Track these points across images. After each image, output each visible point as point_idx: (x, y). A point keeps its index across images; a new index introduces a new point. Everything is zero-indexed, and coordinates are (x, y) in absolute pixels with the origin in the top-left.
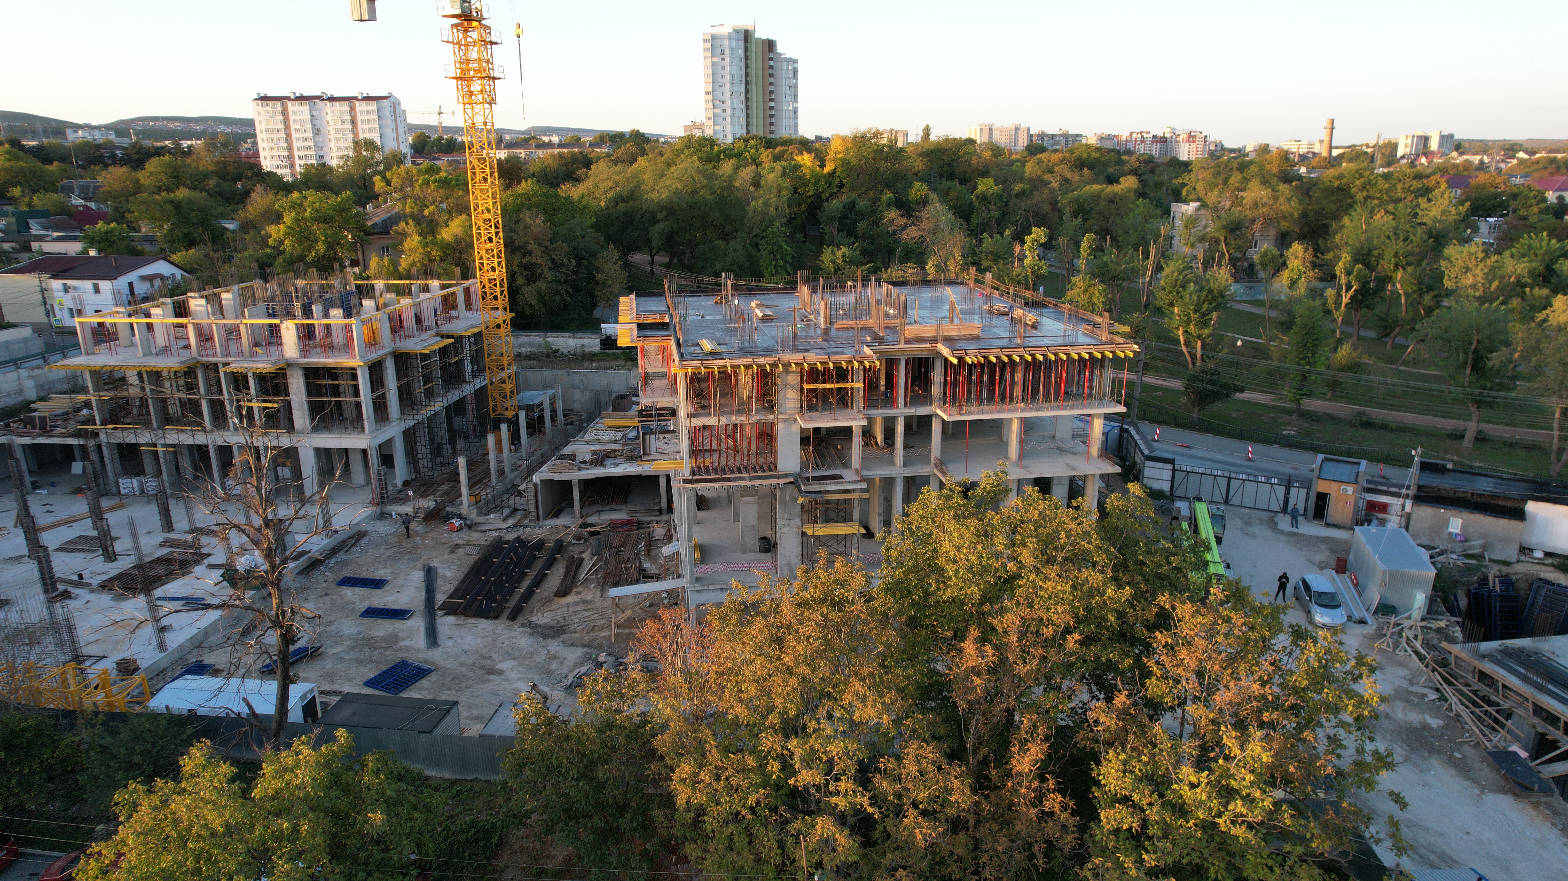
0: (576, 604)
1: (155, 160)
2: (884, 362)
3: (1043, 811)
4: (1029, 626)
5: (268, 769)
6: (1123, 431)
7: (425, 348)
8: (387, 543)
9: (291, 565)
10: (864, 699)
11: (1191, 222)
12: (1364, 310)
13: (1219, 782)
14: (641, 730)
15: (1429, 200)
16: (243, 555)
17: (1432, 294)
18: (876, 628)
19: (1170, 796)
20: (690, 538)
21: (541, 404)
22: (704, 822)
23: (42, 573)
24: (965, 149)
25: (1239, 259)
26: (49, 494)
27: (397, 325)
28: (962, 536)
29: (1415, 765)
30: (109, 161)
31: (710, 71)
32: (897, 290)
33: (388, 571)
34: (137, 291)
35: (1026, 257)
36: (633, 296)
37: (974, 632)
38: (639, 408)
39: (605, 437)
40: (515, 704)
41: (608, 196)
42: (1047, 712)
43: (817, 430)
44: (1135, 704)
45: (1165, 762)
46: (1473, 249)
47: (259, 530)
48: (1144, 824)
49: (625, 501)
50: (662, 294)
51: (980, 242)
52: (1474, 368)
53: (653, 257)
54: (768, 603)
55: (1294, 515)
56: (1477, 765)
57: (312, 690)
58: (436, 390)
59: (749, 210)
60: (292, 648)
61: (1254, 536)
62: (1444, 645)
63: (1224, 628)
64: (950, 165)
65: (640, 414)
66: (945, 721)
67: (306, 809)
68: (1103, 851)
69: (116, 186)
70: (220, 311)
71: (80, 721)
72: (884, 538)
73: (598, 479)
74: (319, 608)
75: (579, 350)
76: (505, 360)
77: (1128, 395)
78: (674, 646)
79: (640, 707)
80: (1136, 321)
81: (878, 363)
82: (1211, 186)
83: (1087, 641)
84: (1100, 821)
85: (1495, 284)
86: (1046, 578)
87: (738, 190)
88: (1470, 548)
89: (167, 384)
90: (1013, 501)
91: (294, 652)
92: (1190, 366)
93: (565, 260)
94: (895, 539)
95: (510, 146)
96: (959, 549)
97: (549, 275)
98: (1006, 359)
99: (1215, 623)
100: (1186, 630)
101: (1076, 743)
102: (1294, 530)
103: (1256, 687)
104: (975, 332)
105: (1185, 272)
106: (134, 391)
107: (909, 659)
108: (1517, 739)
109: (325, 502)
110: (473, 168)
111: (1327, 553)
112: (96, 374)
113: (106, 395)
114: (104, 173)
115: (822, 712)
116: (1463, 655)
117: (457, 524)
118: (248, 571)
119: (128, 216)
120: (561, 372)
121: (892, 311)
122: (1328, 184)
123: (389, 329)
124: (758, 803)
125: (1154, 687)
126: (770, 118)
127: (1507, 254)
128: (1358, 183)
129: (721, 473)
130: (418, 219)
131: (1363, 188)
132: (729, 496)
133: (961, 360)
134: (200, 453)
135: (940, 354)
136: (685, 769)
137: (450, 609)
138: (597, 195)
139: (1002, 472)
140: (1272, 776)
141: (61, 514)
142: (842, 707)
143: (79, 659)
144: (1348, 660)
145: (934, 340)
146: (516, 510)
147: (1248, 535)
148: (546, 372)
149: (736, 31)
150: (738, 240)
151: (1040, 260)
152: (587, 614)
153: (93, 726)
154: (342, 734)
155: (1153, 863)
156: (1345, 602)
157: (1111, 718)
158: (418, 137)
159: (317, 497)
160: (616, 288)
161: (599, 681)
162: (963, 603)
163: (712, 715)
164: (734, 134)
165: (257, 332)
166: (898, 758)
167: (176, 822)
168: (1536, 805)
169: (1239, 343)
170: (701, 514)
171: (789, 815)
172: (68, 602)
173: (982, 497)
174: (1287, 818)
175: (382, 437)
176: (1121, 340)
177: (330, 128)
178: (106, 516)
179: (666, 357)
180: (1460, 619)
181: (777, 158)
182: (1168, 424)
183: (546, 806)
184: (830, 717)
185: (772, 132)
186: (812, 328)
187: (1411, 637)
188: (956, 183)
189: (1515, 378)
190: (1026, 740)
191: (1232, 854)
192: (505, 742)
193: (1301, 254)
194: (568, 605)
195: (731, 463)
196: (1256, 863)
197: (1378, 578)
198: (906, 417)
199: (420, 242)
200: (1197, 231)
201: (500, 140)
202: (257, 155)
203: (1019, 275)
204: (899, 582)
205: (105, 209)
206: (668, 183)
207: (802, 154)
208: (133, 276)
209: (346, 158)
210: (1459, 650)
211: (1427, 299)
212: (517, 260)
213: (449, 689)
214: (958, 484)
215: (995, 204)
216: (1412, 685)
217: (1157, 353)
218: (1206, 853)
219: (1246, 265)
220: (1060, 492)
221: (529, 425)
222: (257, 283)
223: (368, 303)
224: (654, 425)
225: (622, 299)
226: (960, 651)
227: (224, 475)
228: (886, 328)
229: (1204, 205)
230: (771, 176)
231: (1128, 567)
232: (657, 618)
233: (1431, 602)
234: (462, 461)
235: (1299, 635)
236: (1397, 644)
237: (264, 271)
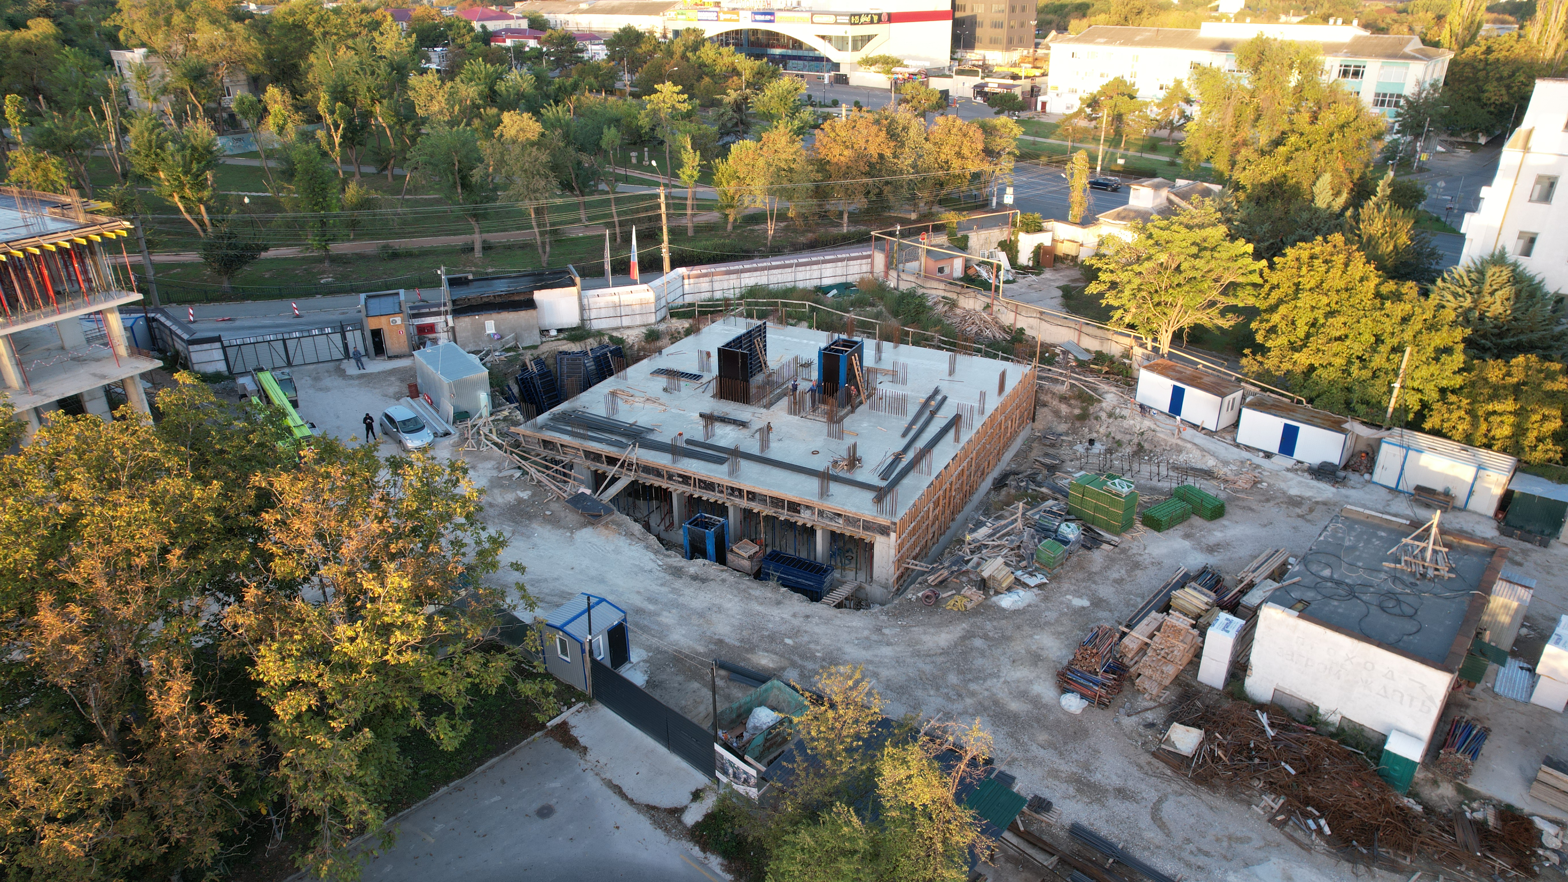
3: (214, 740)
4: (115, 564)
6: (149, 321)
11: (143, 73)
12: (358, 147)
13: (375, 624)
15: (382, 34)
17: (411, 123)
19: (334, 658)
25: (215, 110)
29: (522, 534)
37: (46, 598)
42: (177, 642)
44: (268, 592)
45: (319, 631)
46: (430, 78)
48: (322, 696)
52: (463, 186)
55: (358, 358)
56: (563, 514)
61: (327, 389)
62: (513, 429)
63: (325, 485)
66: (51, 710)
68: (293, 742)
77: (139, 280)
80: (117, 195)
82: (153, 29)
83: (191, 553)
84: (278, 716)
85: (457, 108)
86: (116, 506)
88: (507, 343)
90: (35, 434)
92: (202, 234)
99: (317, 483)
100: (290, 501)
101: (222, 658)
102: (362, 371)
103: (375, 526)
105: (157, 131)
108: (582, 482)
111: (398, 383)
116: (528, 432)
122: (282, 21)
125: (281, 567)
127: (458, 79)
128: (311, 18)
131: (318, 24)
140: (418, 597)
144: (444, 470)
147: (321, 389)
155: (343, 726)
156: (428, 422)
157: (249, 616)
162: (16, 573)
168: (606, 526)
169: (247, 200)
174: (441, 626)
176: (105, 219)
180: (517, 404)
182: (200, 301)
187: (487, 432)
189: (496, 189)
190: (163, 681)
191: (407, 680)
193: (279, 97)
196: (431, 676)
197: (446, 392)
200: (155, 81)
210: (523, 430)
211: (408, 128)
216: (500, 471)
217: (157, 226)
218: (387, 691)
219: (225, 115)
220: (97, 408)
226: (36, 626)
229: (152, 51)
231: (207, 461)
233: (493, 397)
235: (396, 465)
236: (479, 443)
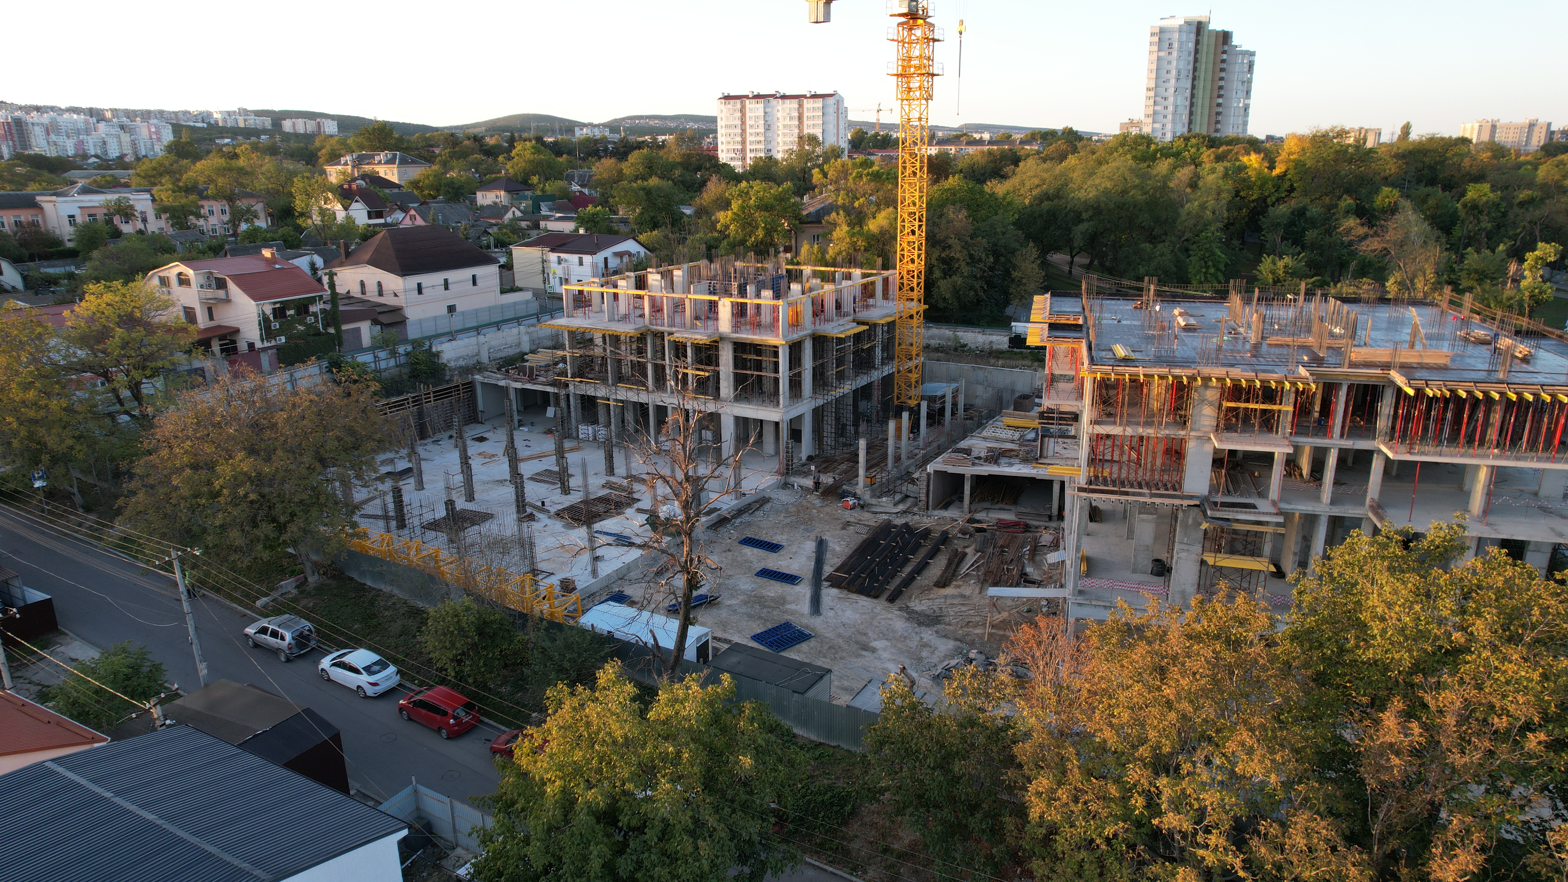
0: (954, 597)
1: (636, 152)
2: (1321, 386)
4: (1473, 711)
5: (663, 696)
7: (842, 332)
8: (787, 511)
9: (703, 519)
10: (1250, 752)
14: (1003, 734)
16: (664, 504)
18: (1275, 676)
20: (1078, 549)
21: (944, 396)
22: (1055, 841)
23: (517, 497)
24: (1456, 150)
26: (529, 431)
27: (819, 308)
28: (1395, 592)
30: (602, 154)
31: (1154, 67)
32: (1346, 307)
33: (784, 537)
34: (610, 266)
35: (1524, 278)
36: (1048, 296)
37: (1397, 704)
38: (1041, 409)
39: (1003, 436)
40: (884, 683)
41: (1034, 193)
42: (1487, 818)
43: (1232, 453)
47: (681, 483)
49: (1015, 502)
50: (1078, 295)
51: (1462, 257)
53: (1072, 257)
54: (1155, 629)
57: (706, 634)
58: (846, 373)
59: (1183, 212)
60: (695, 593)
64: (1432, 168)
65: (1042, 415)
66: (1347, 797)
67: (689, 739)
69: (605, 175)
70: (671, 286)
71: (530, 624)
72: (1297, 580)
73: (991, 477)
74: (722, 562)
75: (987, 347)
76: (914, 351)
78: (1048, 656)
79: (1004, 710)
81: (1313, 386)
83: (1555, 745)
86: (1505, 659)
87: (1172, 190)
89: (623, 348)
90: (1469, 560)
91: (697, 597)
93: (983, 256)
94: (1310, 583)
95: (941, 142)
96: (1390, 605)
97: (966, 270)
98: (1480, 396)
101: (1525, 866)
104: (1441, 361)
106: (598, 351)
107: (1310, 718)
109: (738, 467)
110: (904, 162)
112: (572, 334)
113: (578, 353)
114: (597, 164)
115: (1199, 756)
117: (851, 503)
118: (667, 519)
119: (611, 200)
120: (967, 367)
121: (1337, 330)
123: (811, 313)
124: (1115, 835)
126: (1217, 115)
129: (1119, 485)
130: (848, 210)
132: (1125, 511)
133: (1419, 392)
134: (642, 408)
135: (1392, 383)
136: (1043, 782)
137: (835, 582)
138: (1022, 192)
139: (1459, 526)
141: (536, 450)
142: (1224, 755)
143: (535, 572)
145: (1387, 366)
146: (907, 497)
148: (952, 365)
149: (1188, 23)
150: (1167, 244)
151: (1544, 282)
152: (964, 609)
153: (539, 629)
154: (726, 678)
158: (857, 133)
159: (731, 460)
160: (1032, 286)
161: (966, 677)
162: (1387, 668)
163: (1078, 734)
164: (1174, 133)
165: (698, 306)
166: (1283, 825)
167: (588, 724)
170: (1092, 526)
171: (1147, 857)
172: (533, 523)
173: (1428, 551)
175: (794, 413)
177: (780, 124)
178: (566, 455)
179: (1075, 360)
181: (1219, 158)
183: (900, 788)
184: (1208, 762)
185: (1217, 131)
186: (1240, 342)
188: (1438, 189)
190: (1454, 844)
192: (870, 716)
194: (946, 597)
195: (1132, 477)
198: (1340, 450)
199: (848, 232)
201: (932, 137)
202: (716, 149)
203: (1511, 298)
204: (1310, 631)
205: (595, 195)
206: (1097, 182)
207: (1249, 154)
208: (608, 253)
209: (790, 152)
212: (936, 253)
213: (825, 657)
214: (1397, 532)
215: (1488, 214)
220: (1536, 561)
221: (930, 416)
222: (703, 263)
223: (795, 287)
224: (1054, 428)
225: (1036, 298)
226: (1377, 722)
227: (658, 432)
228: (1329, 348)
230: (1211, 178)
232: (1034, 625)
234: (862, 443)
237: (710, 252)
